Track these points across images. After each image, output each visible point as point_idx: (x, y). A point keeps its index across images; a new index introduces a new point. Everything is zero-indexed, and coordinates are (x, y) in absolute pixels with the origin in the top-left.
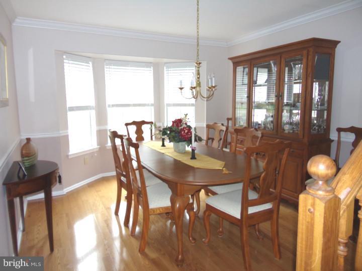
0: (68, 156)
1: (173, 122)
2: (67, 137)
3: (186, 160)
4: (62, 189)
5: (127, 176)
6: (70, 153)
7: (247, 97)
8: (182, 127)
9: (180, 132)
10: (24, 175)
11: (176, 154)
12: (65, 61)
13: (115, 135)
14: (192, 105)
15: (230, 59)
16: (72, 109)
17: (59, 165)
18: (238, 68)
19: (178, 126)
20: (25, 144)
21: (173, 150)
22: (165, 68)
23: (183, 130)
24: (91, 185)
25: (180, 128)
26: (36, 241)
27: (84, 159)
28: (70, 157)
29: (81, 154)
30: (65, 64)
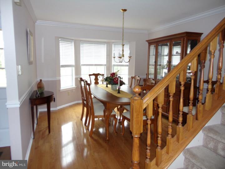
0: (60, 90)
1: (111, 74)
2: (59, 81)
3: (115, 94)
4: (56, 107)
5: (86, 100)
6: (61, 89)
7: (155, 62)
8: (115, 77)
9: (113, 80)
10: (39, 96)
11: (112, 91)
12: (60, 42)
13: (81, 80)
14: (127, 66)
15: (147, 41)
16: (63, 66)
17: (54, 93)
18: (151, 46)
19: (113, 77)
20: (39, 83)
21: (111, 89)
22: (113, 45)
23: (115, 79)
24: (71, 107)
25: (114, 78)
26: (42, 129)
27: (68, 92)
28: (61, 91)
29: (68, 90)
30: (60, 45)
